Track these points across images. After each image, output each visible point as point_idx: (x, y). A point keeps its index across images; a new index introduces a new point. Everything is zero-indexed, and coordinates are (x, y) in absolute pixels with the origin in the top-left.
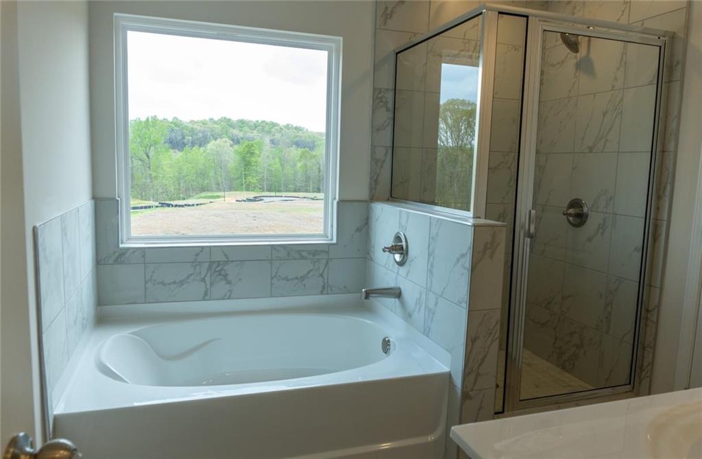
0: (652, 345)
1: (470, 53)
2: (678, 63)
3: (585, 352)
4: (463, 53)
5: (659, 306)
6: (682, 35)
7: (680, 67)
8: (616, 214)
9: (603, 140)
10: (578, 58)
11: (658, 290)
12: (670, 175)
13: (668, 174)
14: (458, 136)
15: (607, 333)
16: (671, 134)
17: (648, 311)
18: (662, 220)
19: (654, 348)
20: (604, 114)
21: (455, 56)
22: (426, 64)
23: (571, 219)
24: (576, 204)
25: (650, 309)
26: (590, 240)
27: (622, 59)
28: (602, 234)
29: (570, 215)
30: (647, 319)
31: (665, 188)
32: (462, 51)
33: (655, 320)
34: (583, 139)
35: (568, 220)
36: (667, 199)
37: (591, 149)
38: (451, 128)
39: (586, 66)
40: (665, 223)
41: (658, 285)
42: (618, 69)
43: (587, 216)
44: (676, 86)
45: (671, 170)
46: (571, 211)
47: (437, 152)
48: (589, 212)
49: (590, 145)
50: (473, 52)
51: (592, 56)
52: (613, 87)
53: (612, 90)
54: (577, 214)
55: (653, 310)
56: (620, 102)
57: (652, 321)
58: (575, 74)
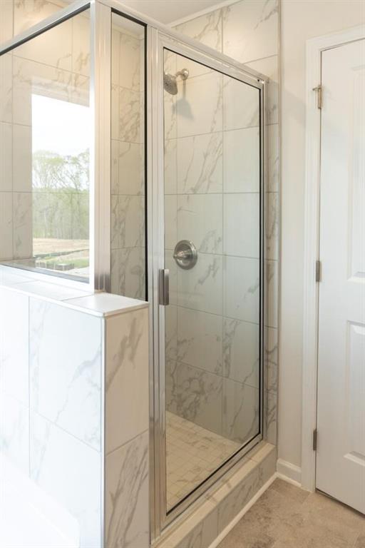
0: (276, 386)
1: (65, 85)
2: (275, 107)
3: (206, 399)
4: (57, 83)
5: (278, 347)
6: (276, 81)
7: (276, 111)
8: (226, 255)
9: (206, 182)
10: (175, 102)
11: (276, 331)
12: (277, 217)
13: (275, 214)
14: (46, 180)
15: (227, 377)
16: (274, 176)
17: (268, 352)
18: (273, 260)
19: (277, 390)
20: (206, 156)
21: (47, 86)
22: (12, 89)
23: (181, 262)
24: (183, 246)
25: (270, 350)
26: (201, 282)
27: (218, 103)
28: (214, 275)
29: (180, 258)
30: (268, 360)
31: (273, 228)
32: (56, 81)
33: (276, 362)
34: (185, 180)
35: (177, 263)
36: (276, 238)
37: (195, 191)
38: (39, 174)
39: (182, 109)
40: (276, 263)
41: (276, 326)
42: (216, 112)
43: (196, 257)
44: (275, 129)
45: (277, 210)
46: (181, 254)
47: (31, 196)
48: (198, 253)
49: (194, 187)
50: (68, 83)
51: (188, 98)
52: (212, 129)
53: (211, 132)
54: (186, 255)
55: (273, 351)
56: (220, 145)
57: (273, 363)
58: (172, 116)
